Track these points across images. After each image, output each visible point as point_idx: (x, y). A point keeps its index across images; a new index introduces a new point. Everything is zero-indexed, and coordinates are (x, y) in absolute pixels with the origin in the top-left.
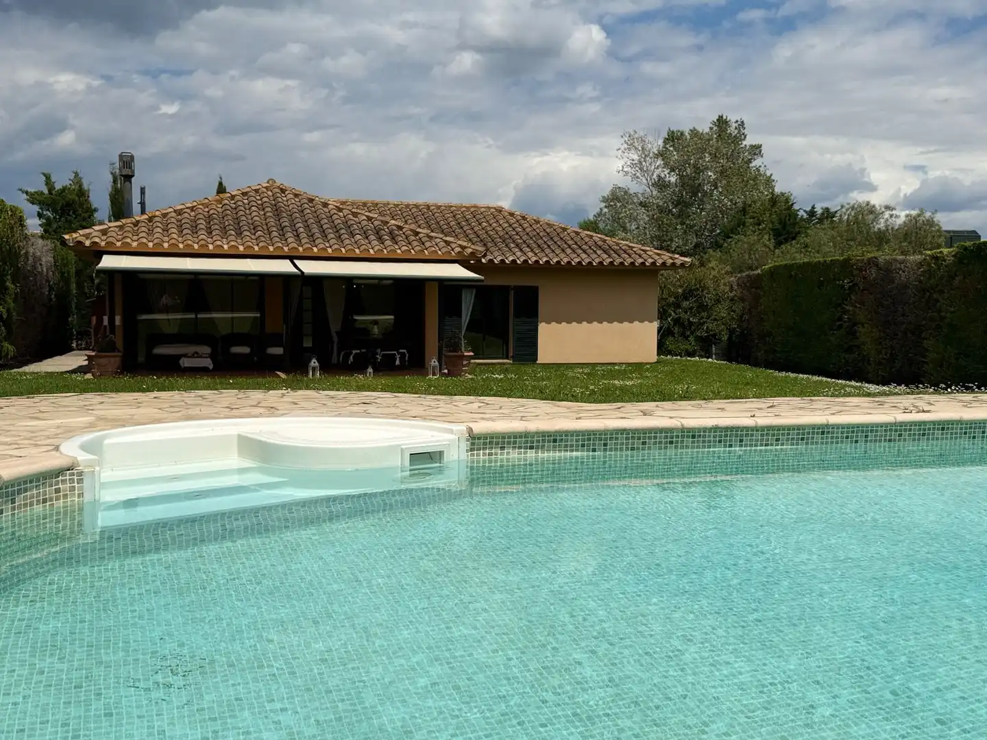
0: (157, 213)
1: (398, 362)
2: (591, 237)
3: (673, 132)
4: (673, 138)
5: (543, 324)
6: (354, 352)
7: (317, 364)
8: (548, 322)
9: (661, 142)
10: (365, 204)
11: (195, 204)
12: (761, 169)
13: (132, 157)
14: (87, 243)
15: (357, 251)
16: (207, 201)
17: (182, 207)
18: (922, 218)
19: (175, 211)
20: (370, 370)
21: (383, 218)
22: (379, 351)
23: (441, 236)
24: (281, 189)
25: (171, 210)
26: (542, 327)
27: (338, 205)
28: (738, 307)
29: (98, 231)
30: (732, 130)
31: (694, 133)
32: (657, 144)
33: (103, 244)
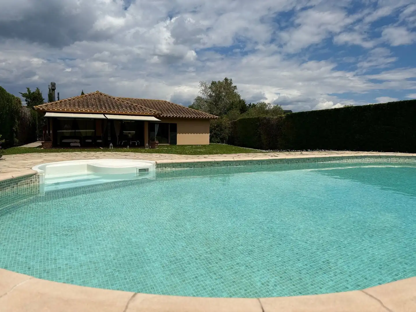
0: (63, 100)
1: (136, 144)
2: (191, 110)
7: (112, 145)
8: (180, 134)
9: (210, 85)
10: (126, 99)
11: (74, 98)
12: (237, 93)
13: (55, 84)
14: (41, 109)
15: (124, 112)
16: (78, 97)
17: (70, 99)
18: (277, 107)
19: (68, 100)
20: (128, 147)
21: (131, 103)
22: (131, 141)
23: (149, 108)
24: (101, 94)
25: (67, 99)
26: (178, 135)
27: (118, 99)
28: (231, 130)
29: (44, 105)
30: (229, 82)
31: (219, 82)
32: (209, 85)
33: (46, 109)
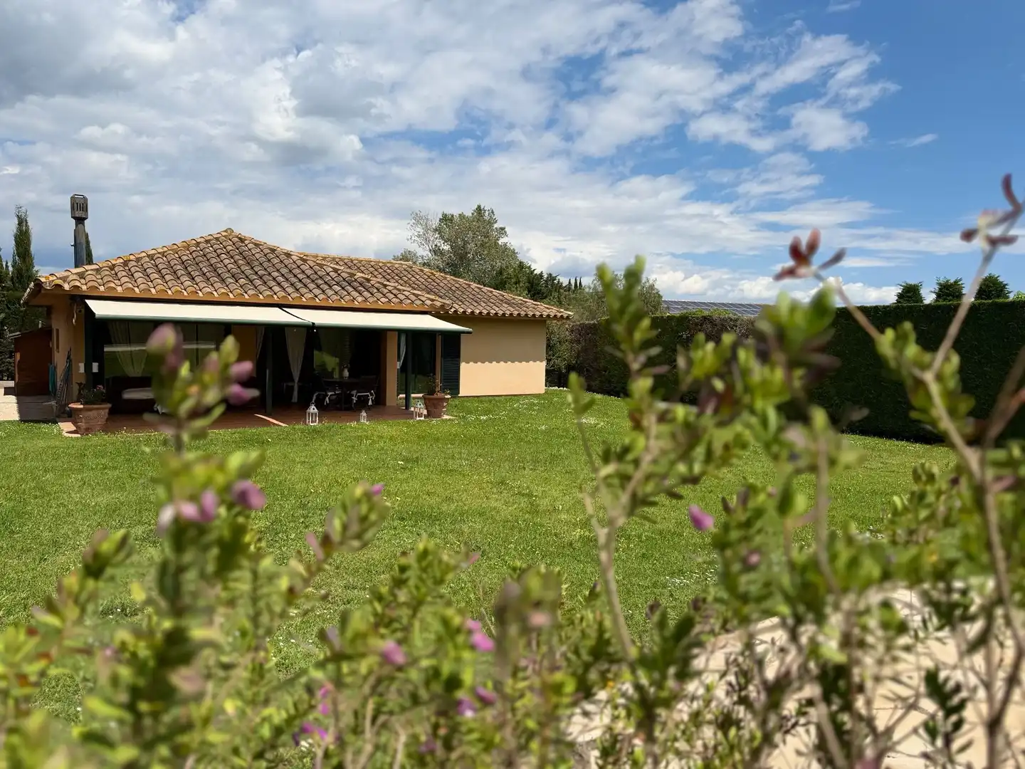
0: (132, 257)
1: (370, 403)
3: (446, 215)
4: (446, 219)
5: (464, 363)
6: (330, 394)
7: (316, 410)
8: (468, 362)
9: (438, 221)
11: (165, 249)
12: (508, 244)
13: (85, 199)
14: (67, 287)
16: (175, 247)
17: (153, 252)
19: (148, 256)
21: (349, 270)
22: (354, 392)
23: (409, 289)
24: (240, 239)
25: (144, 254)
26: (463, 366)
27: (302, 256)
29: (76, 274)
30: (486, 217)
31: (462, 216)
32: (435, 223)
33: (84, 288)
